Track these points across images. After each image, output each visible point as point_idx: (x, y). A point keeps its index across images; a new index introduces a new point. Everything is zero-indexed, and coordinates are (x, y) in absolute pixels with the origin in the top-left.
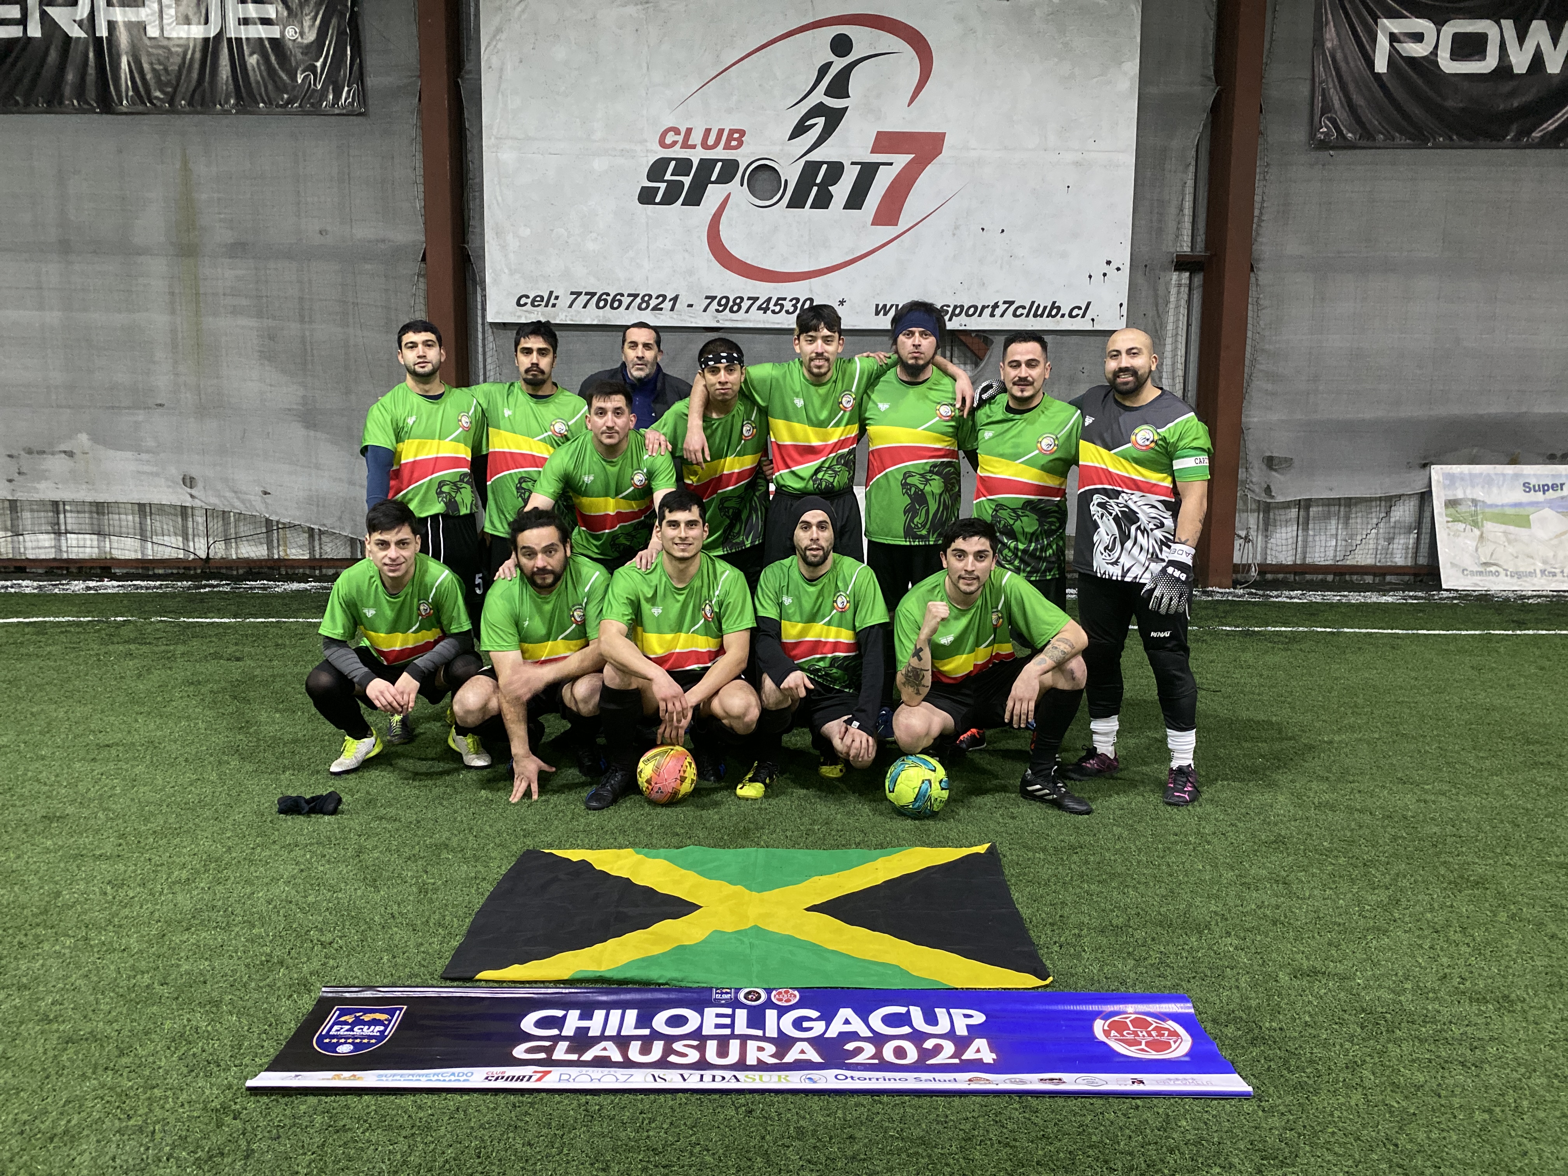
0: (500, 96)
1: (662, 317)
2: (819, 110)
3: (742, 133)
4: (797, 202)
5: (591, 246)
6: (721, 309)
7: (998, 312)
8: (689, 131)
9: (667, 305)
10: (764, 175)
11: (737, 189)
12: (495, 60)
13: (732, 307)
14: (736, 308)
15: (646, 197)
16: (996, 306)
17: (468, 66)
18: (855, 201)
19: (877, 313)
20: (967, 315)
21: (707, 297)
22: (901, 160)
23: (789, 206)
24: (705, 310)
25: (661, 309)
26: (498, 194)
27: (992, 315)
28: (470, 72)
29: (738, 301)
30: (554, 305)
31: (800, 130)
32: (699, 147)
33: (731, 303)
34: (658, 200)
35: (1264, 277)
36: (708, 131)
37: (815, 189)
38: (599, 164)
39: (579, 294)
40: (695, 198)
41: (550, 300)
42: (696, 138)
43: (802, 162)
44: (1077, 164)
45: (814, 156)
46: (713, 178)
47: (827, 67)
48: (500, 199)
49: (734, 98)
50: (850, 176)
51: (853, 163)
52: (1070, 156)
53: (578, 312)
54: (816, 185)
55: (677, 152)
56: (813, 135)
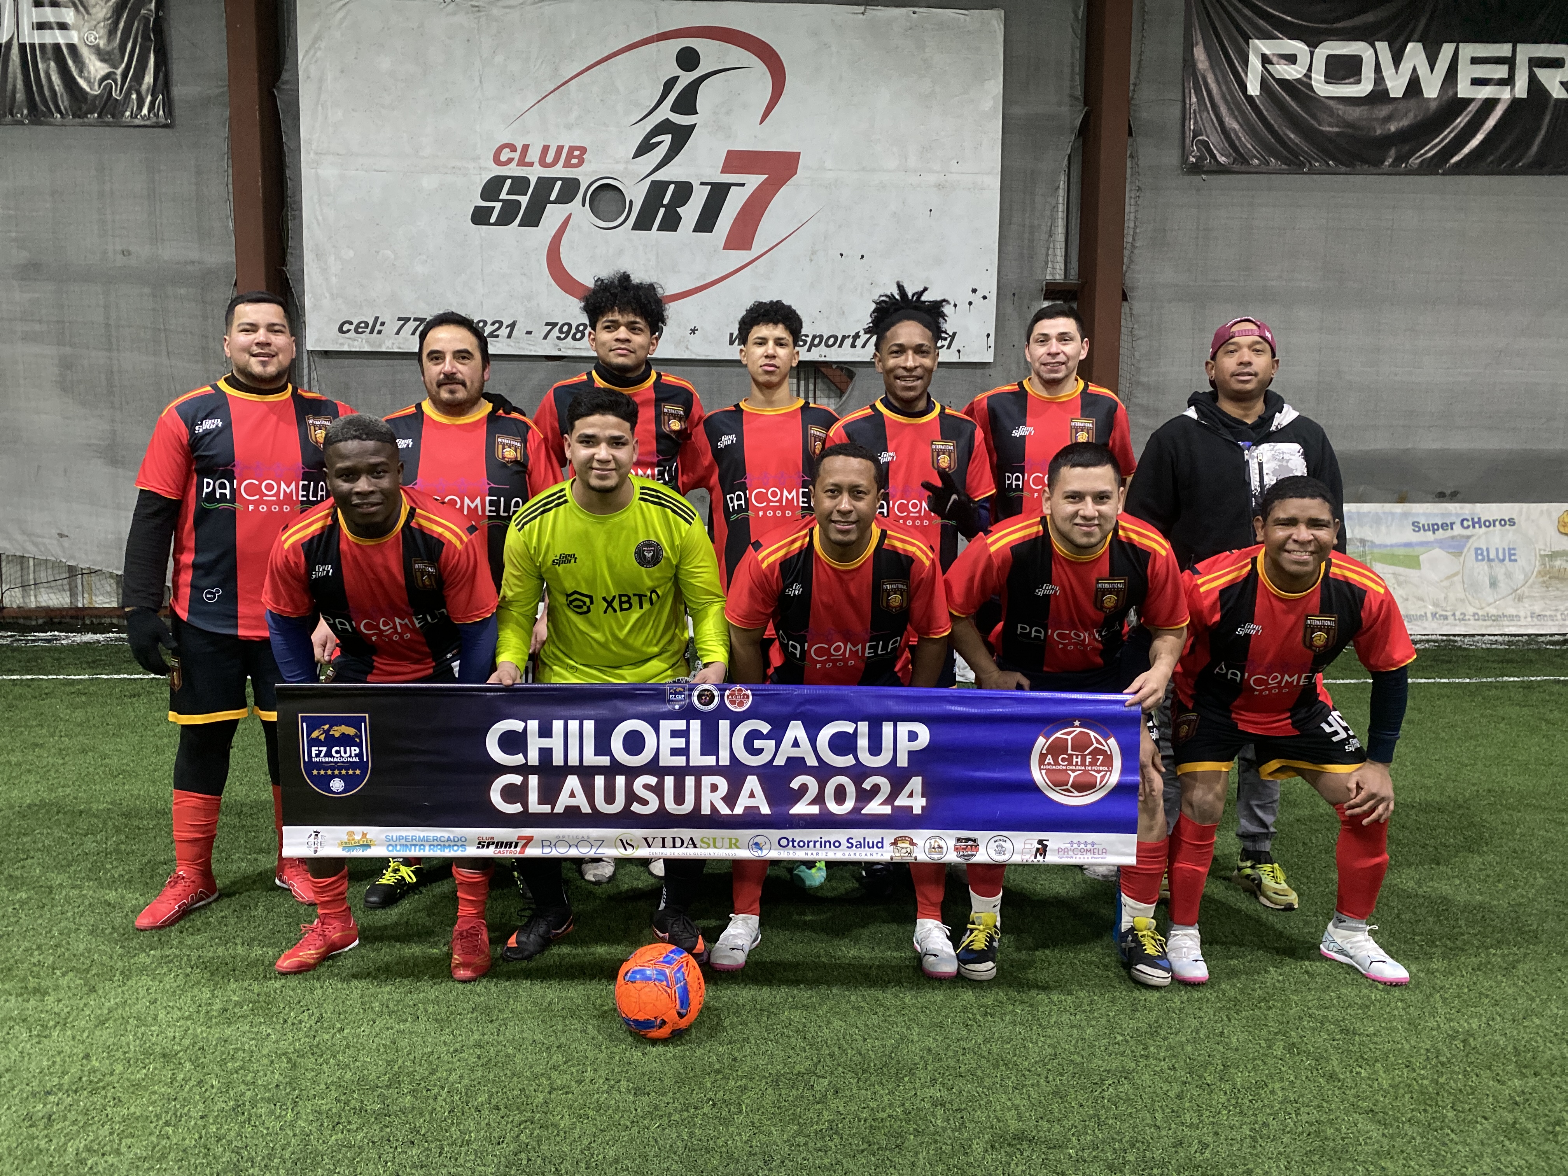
0: (320, 108)
1: (498, 345)
2: (664, 127)
3: (583, 150)
4: (643, 223)
5: (420, 269)
6: (563, 336)
7: (859, 342)
8: (526, 148)
9: (504, 332)
10: (609, 195)
11: (578, 209)
12: (313, 69)
13: (575, 334)
14: (579, 335)
15: (480, 217)
16: (857, 336)
17: (285, 76)
18: (706, 223)
19: (732, 343)
20: (827, 346)
21: (547, 324)
22: (754, 181)
23: (636, 227)
24: (545, 338)
25: (497, 336)
26: (318, 213)
27: (853, 346)
28: (287, 82)
29: (581, 328)
30: (380, 332)
31: (645, 148)
32: (537, 164)
33: (573, 331)
34: (492, 220)
35: (1138, 305)
36: (546, 149)
37: (662, 211)
38: (428, 182)
39: (407, 320)
40: (532, 219)
41: (374, 327)
42: (534, 155)
43: (648, 181)
44: (939, 186)
45: (660, 176)
46: (552, 198)
47: (674, 80)
48: (320, 218)
49: (575, 114)
50: (699, 197)
51: (702, 184)
52: (932, 178)
53: (406, 339)
54: (663, 206)
55: (513, 170)
56: (660, 152)
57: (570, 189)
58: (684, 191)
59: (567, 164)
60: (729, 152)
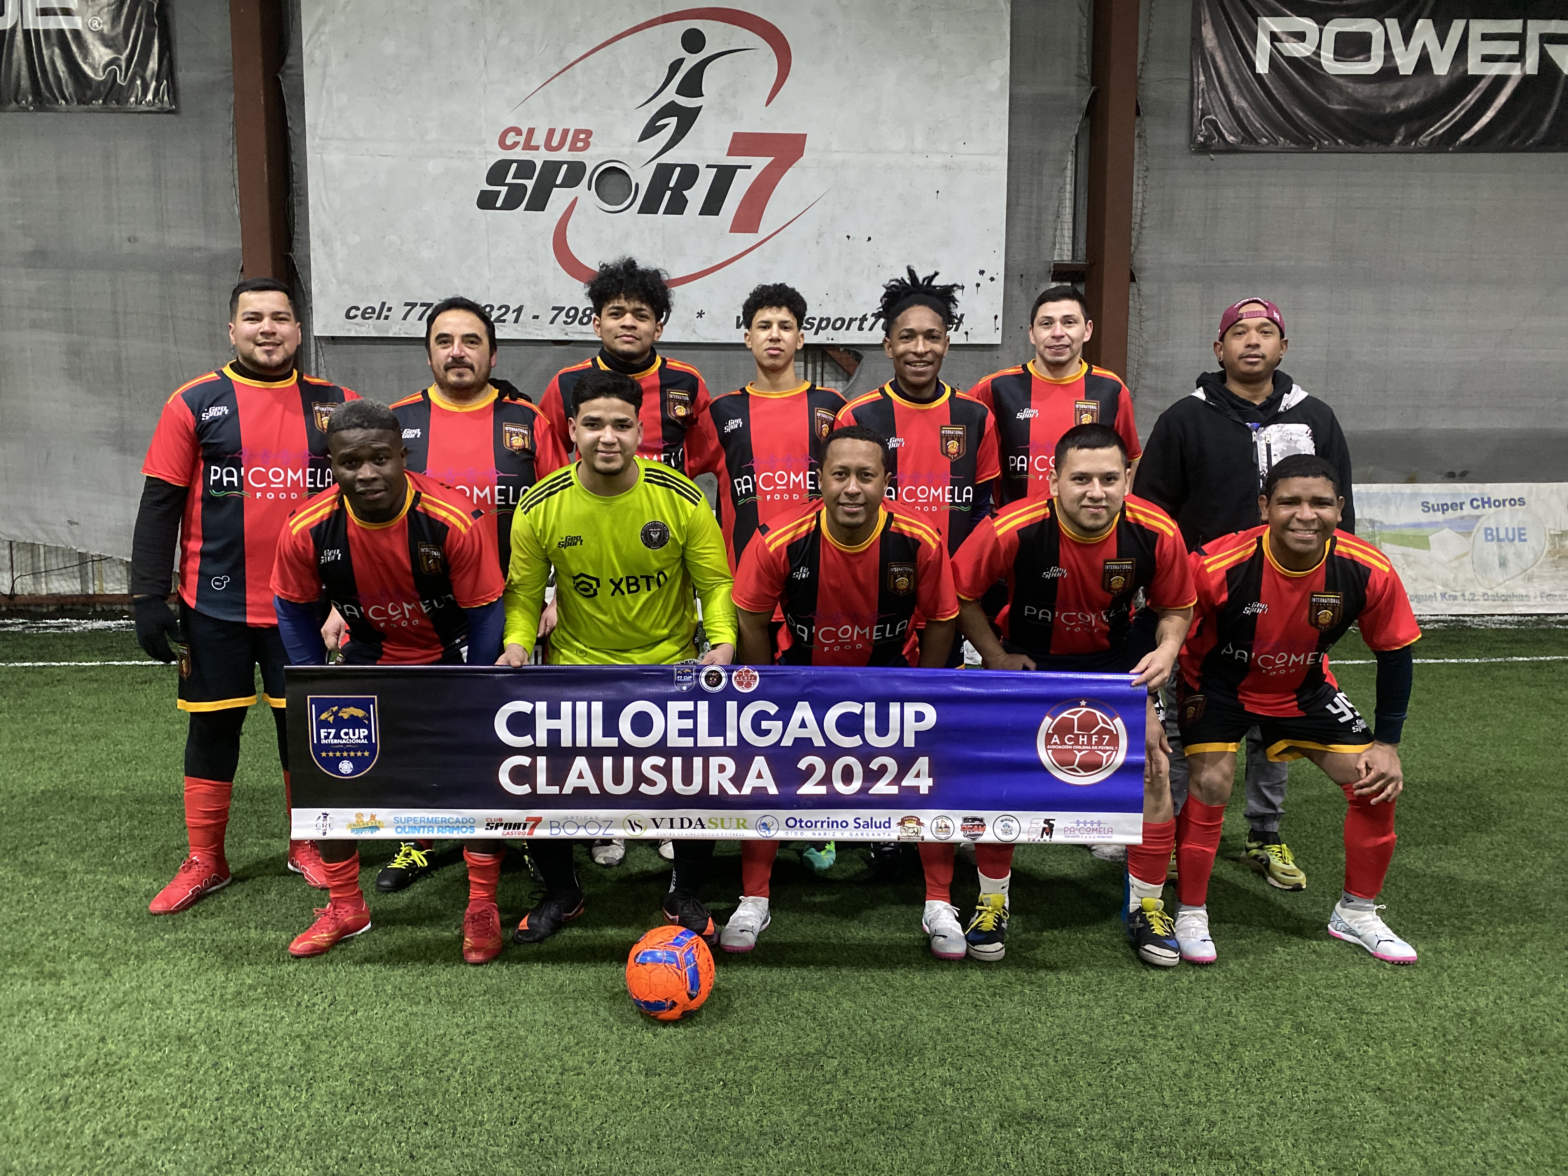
0: (324, 92)
1: (505, 330)
2: (670, 109)
3: (589, 133)
4: (649, 207)
5: (426, 254)
6: (569, 320)
7: (867, 325)
8: (531, 131)
9: (511, 316)
10: (614, 178)
11: (584, 193)
12: (317, 53)
13: (581, 319)
14: (585, 320)
15: (486, 201)
16: (864, 319)
17: (289, 61)
18: (712, 206)
19: (738, 326)
20: (834, 328)
21: (554, 308)
22: (760, 163)
23: (641, 211)
24: (552, 322)
25: (504, 321)
26: (324, 198)
27: (861, 328)
28: (291, 67)
29: (588, 312)
30: (386, 318)
31: (650, 130)
32: (542, 148)
33: (580, 315)
34: (498, 205)
35: (1146, 286)
36: (551, 132)
37: (668, 193)
38: (434, 167)
39: (414, 305)
40: (539, 203)
41: (382, 312)
42: (539, 139)
43: (654, 164)
44: (946, 167)
45: (666, 159)
46: (559, 181)
47: (679, 62)
48: (326, 204)
49: (580, 96)
50: (705, 180)
51: (708, 166)
52: (938, 160)
53: (413, 325)
54: (670, 189)
55: (518, 154)
56: (666, 135)
57: (576, 172)
58: (690, 174)
59: (573, 148)
60: (735, 135)
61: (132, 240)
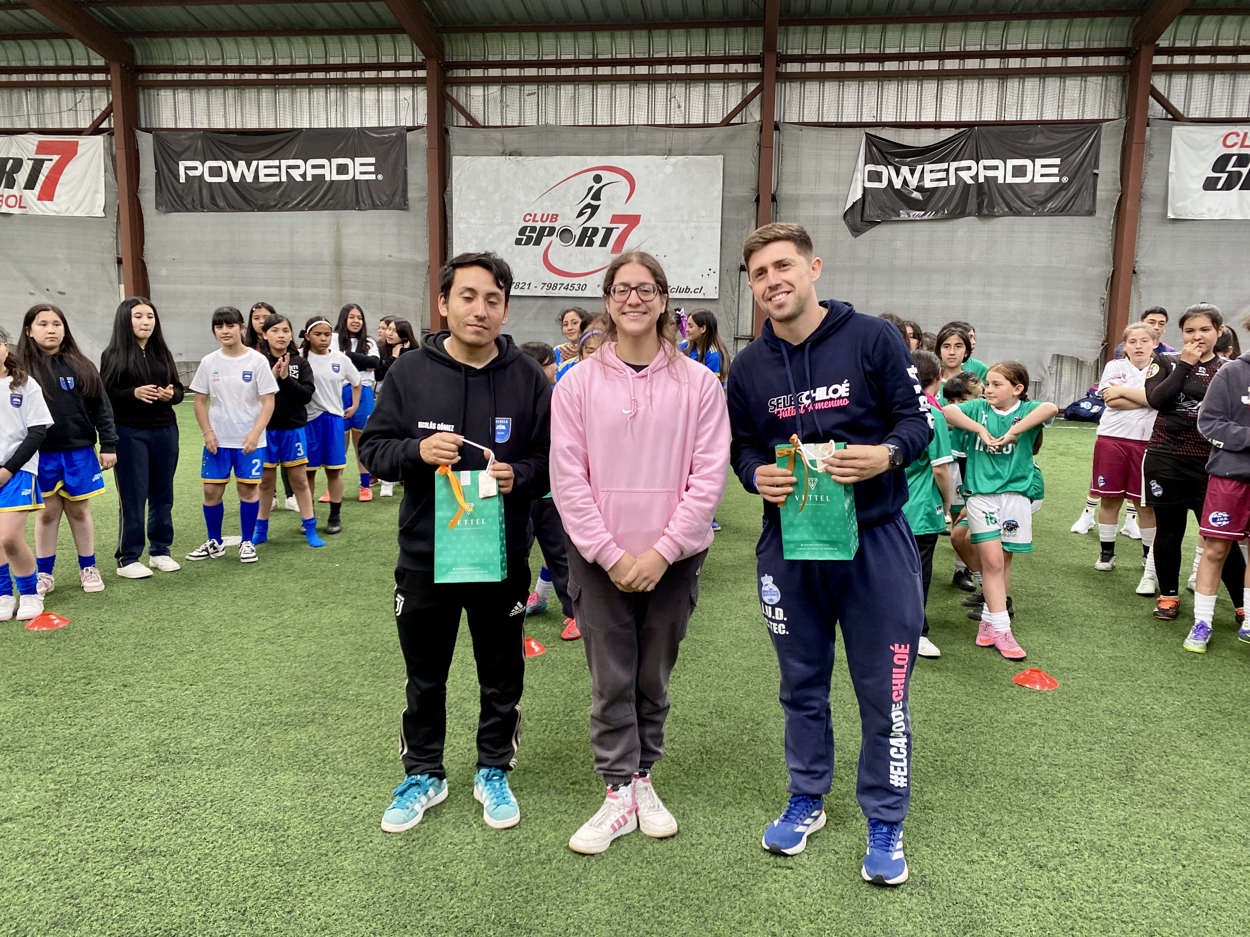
0: (460, 201)
1: (524, 291)
2: (588, 206)
3: (557, 215)
4: (579, 244)
6: (548, 288)
8: (535, 215)
9: (526, 287)
10: (566, 233)
11: (555, 238)
12: (458, 187)
13: (553, 287)
15: (518, 242)
17: (448, 189)
18: (604, 243)
21: (543, 284)
22: (623, 226)
23: (577, 245)
24: (542, 289)
25: (523, 288)
26: (459, 241)
28: (448, 191)
29: (555, 285)
31: (581, 214)
32: (540, 221)
34: (523, 243)
36: (543, 215)
37: (587, 239)
38: (499, 229)
40: (538, 242)
42: (538, 218)
43: (582, 227)
44: (696, 228)
45: (586, 225)
46: (545, 234)
47: (592, 187)
49: (554, 201)
50: (601, 233)
51: (603, 228)
52: (693, 225)
54: (588, 237)
55: (531, 224)
56: (586, 216)
57: (552, 230)
58: (595, 231)
59: (551, 221)
60: (614, 216)
61: (390, 256)
